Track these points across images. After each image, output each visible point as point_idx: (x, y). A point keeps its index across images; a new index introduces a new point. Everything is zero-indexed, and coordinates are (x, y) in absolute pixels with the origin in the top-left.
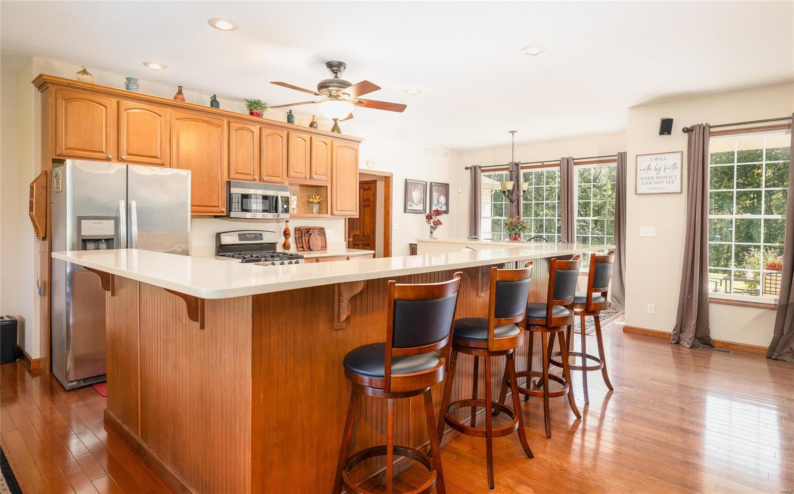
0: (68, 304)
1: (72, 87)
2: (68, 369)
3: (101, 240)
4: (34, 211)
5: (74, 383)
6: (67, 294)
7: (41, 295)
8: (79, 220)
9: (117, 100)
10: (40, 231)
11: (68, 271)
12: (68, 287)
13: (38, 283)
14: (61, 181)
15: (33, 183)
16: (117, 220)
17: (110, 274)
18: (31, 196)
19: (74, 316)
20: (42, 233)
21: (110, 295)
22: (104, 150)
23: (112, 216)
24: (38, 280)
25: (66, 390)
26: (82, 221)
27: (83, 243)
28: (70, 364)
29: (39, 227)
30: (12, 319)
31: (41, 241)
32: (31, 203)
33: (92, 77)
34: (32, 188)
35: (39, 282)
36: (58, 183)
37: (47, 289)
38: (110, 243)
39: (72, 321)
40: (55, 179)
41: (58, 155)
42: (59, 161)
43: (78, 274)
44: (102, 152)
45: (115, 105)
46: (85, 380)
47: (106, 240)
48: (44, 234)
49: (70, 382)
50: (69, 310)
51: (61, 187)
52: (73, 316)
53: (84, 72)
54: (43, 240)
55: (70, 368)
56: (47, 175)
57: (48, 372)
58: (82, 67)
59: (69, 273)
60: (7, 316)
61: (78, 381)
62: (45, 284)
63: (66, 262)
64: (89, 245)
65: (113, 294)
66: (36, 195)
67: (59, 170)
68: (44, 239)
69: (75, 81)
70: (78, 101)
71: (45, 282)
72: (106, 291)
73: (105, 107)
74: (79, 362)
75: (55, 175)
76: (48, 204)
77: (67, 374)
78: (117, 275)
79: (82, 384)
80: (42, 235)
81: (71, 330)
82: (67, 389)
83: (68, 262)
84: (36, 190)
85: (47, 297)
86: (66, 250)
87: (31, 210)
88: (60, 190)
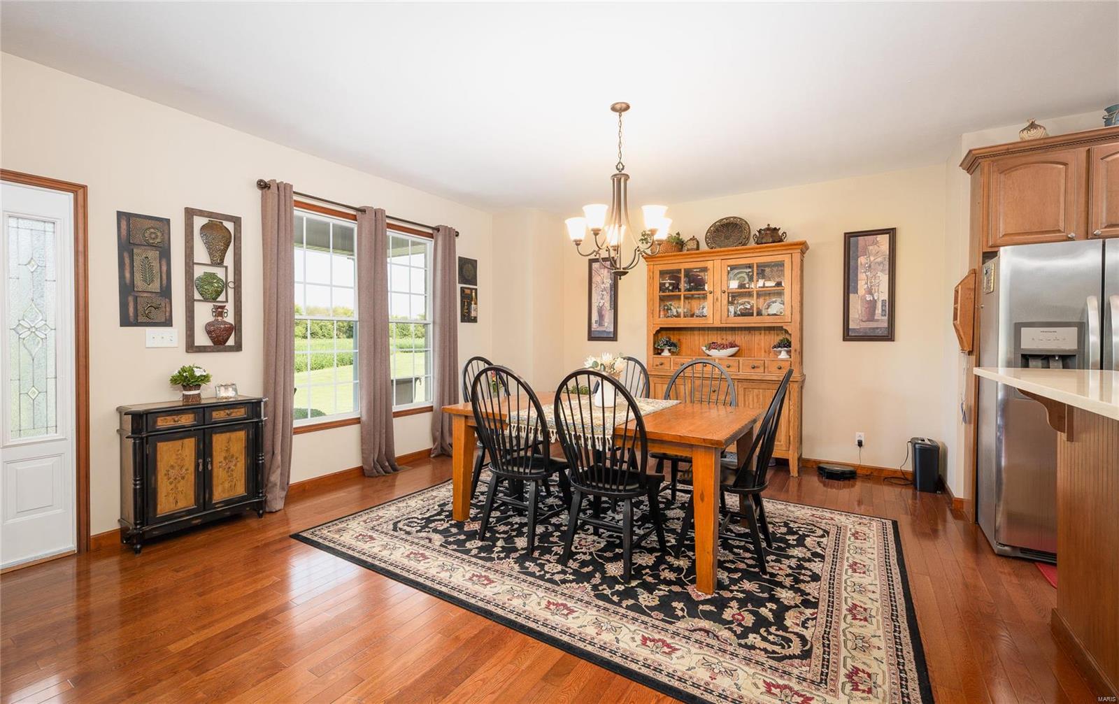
0: (999, 440)
1: (1013, 153)
2: (997, 524)
3: (1054, 356)
4: (958, 319)
5: (1006, 548)
6: (998, 427)
7: (966, 423)
8: (1017, 329)
9: (1087, 148)
10: (965, 344)
11: (1000, 396)
12: (999, 419)
13: (962, 408)
14: (992, 278)
15: (958, 286)
16: (1082, 328)
17: (1065, 404)
18: (956, 302)
19: (1009, 457)
20: (969, 346)
21: (1066, 439)
22: (1062, 226)
23: (1074, 321)
24: (962, 404)
25: (994, 553)
26: (1023, 329)
27: (1024, 360)
28: (1000, 519)
29: (964, 340)
30: (933, 444)
31: (966, 356)
32: (956, 309)
33: (1045, 129)
34: (957, 292)
35: (964, 406)
36: (988, 281)
37: (974, 416)
38: (1067, 360)
39: (1005, 462)
40: (985, 278)
41: (991, 247)
42: (990, 255)
43: (1016, 401)
44: (1059, 231)
45: (1084, 155)
46: (1023, 550)
47: (1060, 356)
48: (971, 347)
49: (1000, 544)
50: (1001, 447)
51: (992, 286)
52: (1006, 457)
53: (1033, 126)
54: (969, 355)
55: (1000, 523)
56: (975, 274)
57: (971, 518)
58: (1028, 121)
59: (1001, 400)
60: (929, 440)
61: (1014, 548)
62: (971, 409)
63: (997, 382)
64: (1032, 363)
65: (1071, 438)
66: (961, 300)
67: (990, 264)
68: (970, 353)
69: (1018, 143)
70: (1021, 169)
71: (971, 406)
72: (1059, 433)
73: (1065, 164)
74: (1014, 520)
75: (985, 272)
76: (976, 310)
77: (996, 531)
78: (1077, 408)
79: (1020, 555)
80: (968, 349)
81: (1004, 475)
82: (996, 551)
83: (999, 384)
84: (961, 294)
85: (972, 425)
86: (997, 366)
87: (955, 318)
88: (992, 290)
